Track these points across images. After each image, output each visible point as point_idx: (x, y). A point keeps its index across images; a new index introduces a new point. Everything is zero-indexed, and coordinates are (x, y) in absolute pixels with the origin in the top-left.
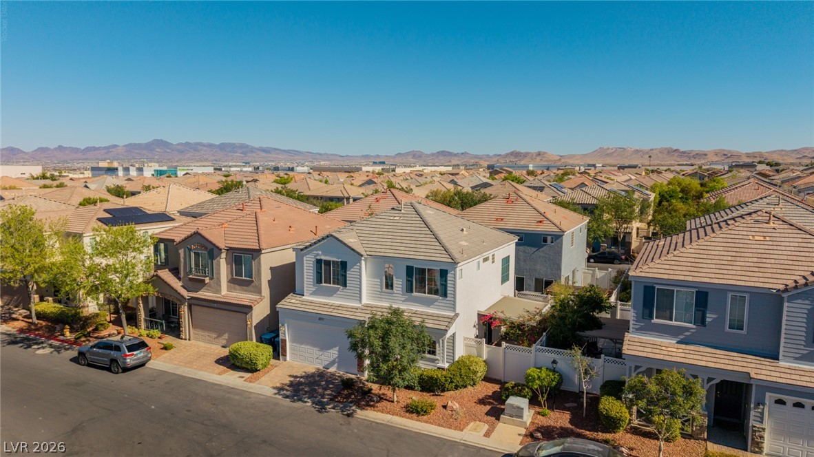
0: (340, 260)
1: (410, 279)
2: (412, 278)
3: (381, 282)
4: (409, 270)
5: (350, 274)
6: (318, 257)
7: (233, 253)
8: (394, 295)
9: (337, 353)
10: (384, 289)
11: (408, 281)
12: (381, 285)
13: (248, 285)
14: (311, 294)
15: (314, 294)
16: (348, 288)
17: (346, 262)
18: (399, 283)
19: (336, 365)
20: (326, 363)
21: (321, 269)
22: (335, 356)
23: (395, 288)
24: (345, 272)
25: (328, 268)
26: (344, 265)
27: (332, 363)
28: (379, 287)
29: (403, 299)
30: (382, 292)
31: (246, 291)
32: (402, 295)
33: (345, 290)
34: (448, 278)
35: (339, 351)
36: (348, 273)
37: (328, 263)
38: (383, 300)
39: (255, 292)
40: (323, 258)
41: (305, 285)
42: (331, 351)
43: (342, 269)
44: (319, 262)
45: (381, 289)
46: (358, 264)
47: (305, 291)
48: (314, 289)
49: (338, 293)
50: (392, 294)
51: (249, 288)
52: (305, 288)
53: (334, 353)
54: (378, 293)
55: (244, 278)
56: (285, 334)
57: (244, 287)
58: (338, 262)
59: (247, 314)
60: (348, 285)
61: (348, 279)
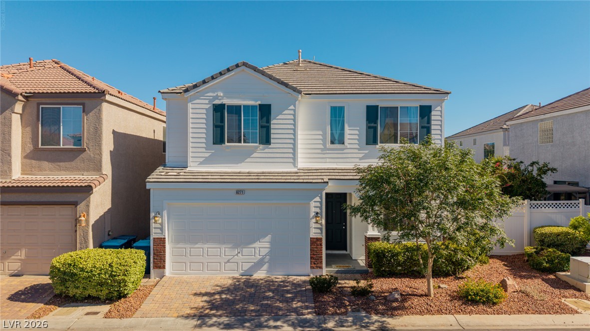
0: (259, 102)
1: (372, 125)
2: (376, 123)
3: (324, 135)
4: (372, 113)
5: (276, 124)
6: (217, 102)
7: (39, 104)
8: (345, 151)
9: (268, 245)
10: (329, 145)
11: (369, 128)
12: (324, 140)
13: (71, 159)
14: (201, 163)
15: (207, 161)
16: (272, 145)
17: (269, 106)
18: (354, 133)
19: (265, 267)
20: (246, 266)
21: (222, 120)
22: (264, 252)
23: (347, 141)
24: (268, 121)
25: (235, 117)
26: (265, 111)
27: (258, 265)
28: (321, 142)
29: (361, 155)
30: (325, 149)
31: (67, 169)
32: (359, 149)
33: (266, 150)
34: (433, 118)
35: (271, 243)
36: (272, 123)
37: (235, 110)
38: (328, 160)
39: (88, 171)
40: (228, 102)
41: (190, 150)
42: (257, 245)
43: (261, 117)
44: (218, 109)
45: (324, 144)
46: (292, 107)
47: (190, 160)
48: (207, 155)
49: (255, 155)
50: (343, 149)
51: (73, 163)
52: (190, 154)
53: (262, 247)
54: (319, 151)
55: (62, 146)
56: (162, 229)
57: (61, 164)
58: (253, 107)
59: (75, 204)
60: (272, 141)
61: (272, 131)
